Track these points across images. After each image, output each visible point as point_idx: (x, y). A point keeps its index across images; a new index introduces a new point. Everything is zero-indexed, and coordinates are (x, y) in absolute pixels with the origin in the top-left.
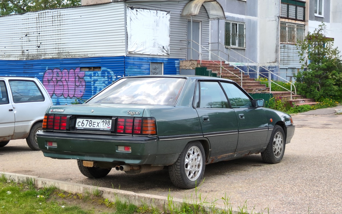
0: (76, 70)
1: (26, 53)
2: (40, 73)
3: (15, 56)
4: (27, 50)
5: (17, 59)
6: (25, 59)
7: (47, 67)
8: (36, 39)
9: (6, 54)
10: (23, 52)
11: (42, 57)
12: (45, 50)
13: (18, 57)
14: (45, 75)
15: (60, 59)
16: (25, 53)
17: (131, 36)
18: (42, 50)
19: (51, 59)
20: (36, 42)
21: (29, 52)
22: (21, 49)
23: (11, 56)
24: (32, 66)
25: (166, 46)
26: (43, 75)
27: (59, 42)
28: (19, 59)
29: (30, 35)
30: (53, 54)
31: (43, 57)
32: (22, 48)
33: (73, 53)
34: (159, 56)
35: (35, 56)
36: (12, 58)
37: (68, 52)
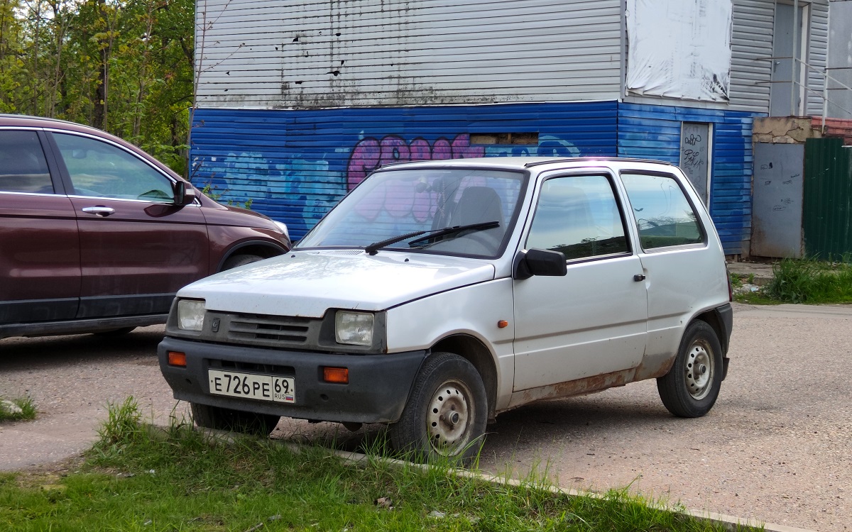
0: (455, 141)
1: (295, 89)
2: (337, 150)
3: (258, 98)
4: (297, 83)
5: (264, 108)
6: (290, 109)
7: (362, 132)
8: (328, 51)
9: (230, 92)
10: (284, 88)
11: (346, 101)
12: (356, 82)
13: (270, 102)
14: (356, 155)
15: (404, 110)
16: (292, 91)
17: (636, 42)
18: (346, 82)
19: (374, 107)
20: (328, 58)
21: (302, 88)
22: (279, 79)
23: (247, 98)
24: (315, 129)
25: (722, 74)
26: (347, 156)
27: (402, 60)
28: (271, 108)
29: (308, 39)
30: (382, 95)
31: (348, 103)
32: (282, 76)
33: (445, 93)
34: (703, 104)
35: (322, 98)
36: (249, 105)
37: (431, 90)
